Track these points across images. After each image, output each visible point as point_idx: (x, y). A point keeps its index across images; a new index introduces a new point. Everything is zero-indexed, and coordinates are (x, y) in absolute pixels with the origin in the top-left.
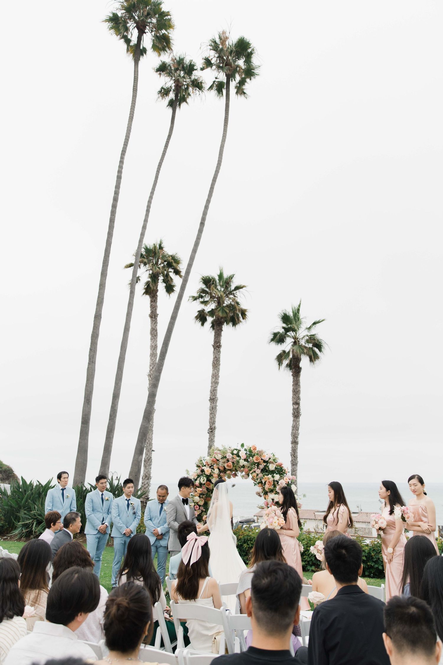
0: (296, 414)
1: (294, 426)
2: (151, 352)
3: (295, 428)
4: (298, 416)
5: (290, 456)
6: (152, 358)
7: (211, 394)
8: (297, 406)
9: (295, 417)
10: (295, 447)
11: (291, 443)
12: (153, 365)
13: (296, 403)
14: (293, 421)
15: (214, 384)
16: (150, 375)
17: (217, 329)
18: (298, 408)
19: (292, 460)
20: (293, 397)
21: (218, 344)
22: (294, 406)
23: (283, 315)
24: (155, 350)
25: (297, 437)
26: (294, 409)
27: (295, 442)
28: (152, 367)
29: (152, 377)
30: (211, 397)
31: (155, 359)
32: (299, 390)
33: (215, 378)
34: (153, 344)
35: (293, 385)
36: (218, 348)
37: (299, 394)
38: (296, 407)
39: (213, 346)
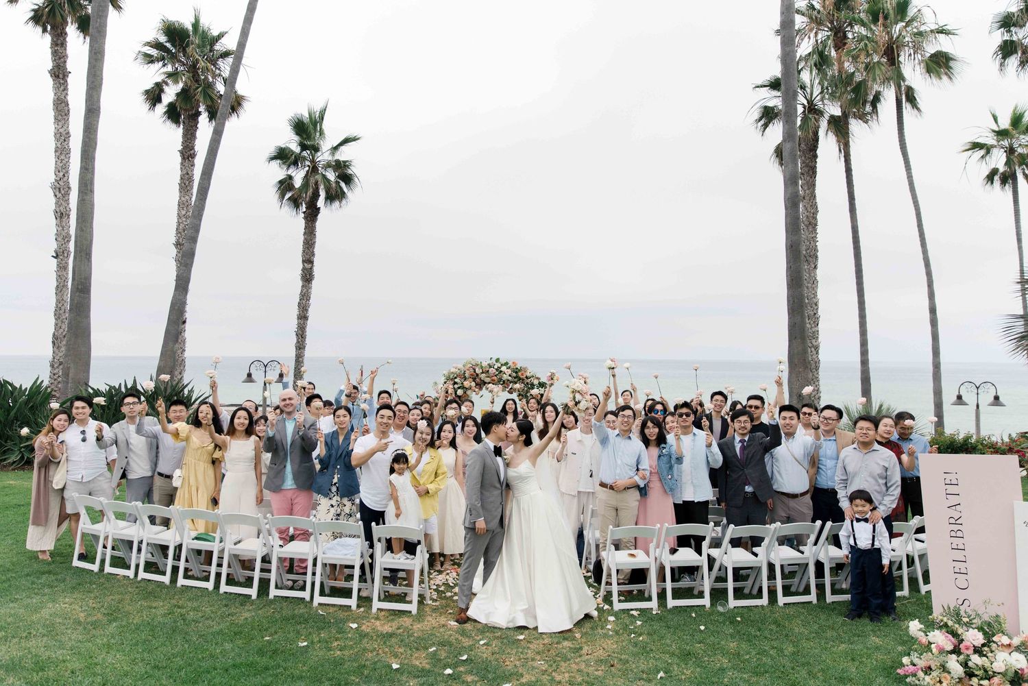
0: (307, 277)
1: (305, 293)
2: (59, 146)
3: (305, 298)
4: (311, 280)
5: (295, 336)
6: (62, 157)
7: (179, 235)
8: (310, 265)
9: (305, 281)
10: (304, 323)
11: (298, 318)
12: (64, 170)
13: (308, 259)
14: (303, 286)
15: (184, 219)
16: (59, 189)
17: (190, 123)
18: (311, 269)
19: (298, 342)
20: (304, 251)
21: (192, 152)
22: (306, 265)
23: (297, 121)
24: (66, 143)
25: (307, 310)
26: (304, 269)
27: (303, 317)
28: (61, 174)
29: (63, 192)
30: (180, 240)
31: (67, 160)
32: (315, 242)
33: (185, 209)
34: (61, 130)
35: (305, 234)
36: (192, 158)
37: (314, 248)
38: (307, 266)
39: (182, 153)
